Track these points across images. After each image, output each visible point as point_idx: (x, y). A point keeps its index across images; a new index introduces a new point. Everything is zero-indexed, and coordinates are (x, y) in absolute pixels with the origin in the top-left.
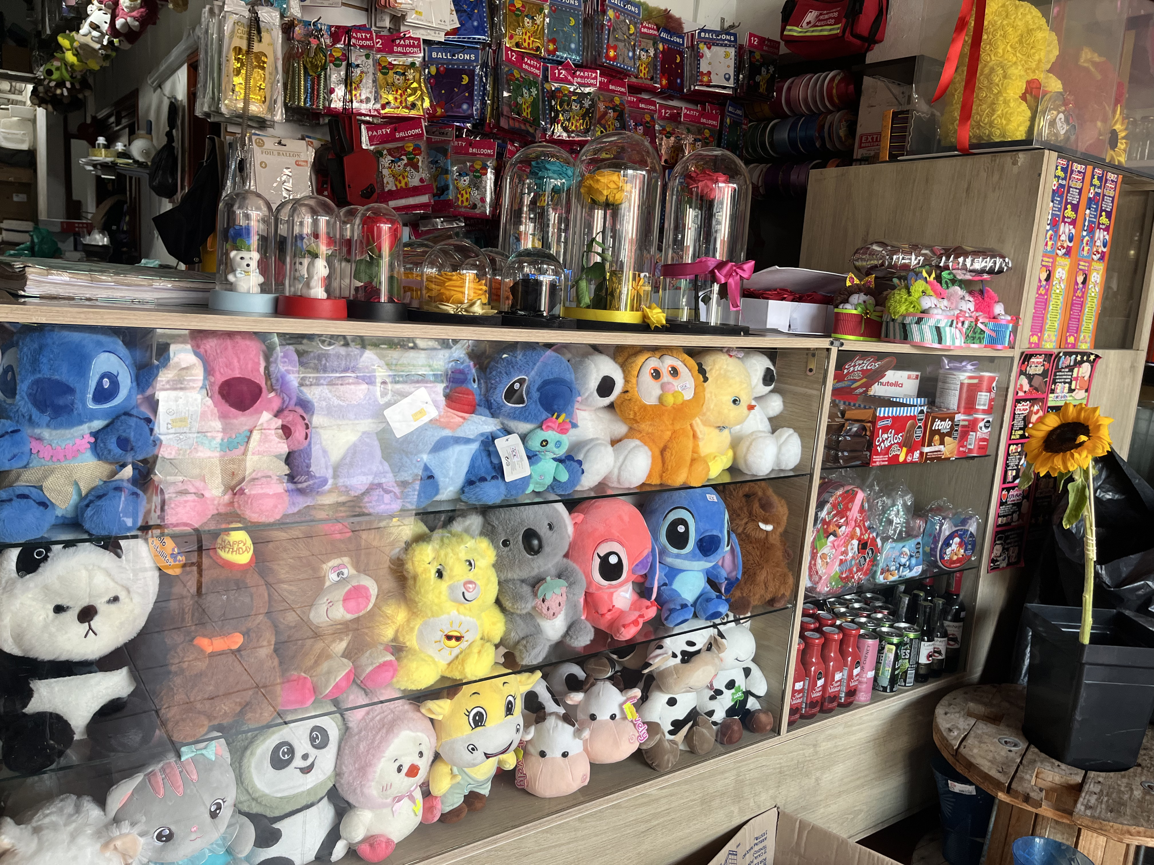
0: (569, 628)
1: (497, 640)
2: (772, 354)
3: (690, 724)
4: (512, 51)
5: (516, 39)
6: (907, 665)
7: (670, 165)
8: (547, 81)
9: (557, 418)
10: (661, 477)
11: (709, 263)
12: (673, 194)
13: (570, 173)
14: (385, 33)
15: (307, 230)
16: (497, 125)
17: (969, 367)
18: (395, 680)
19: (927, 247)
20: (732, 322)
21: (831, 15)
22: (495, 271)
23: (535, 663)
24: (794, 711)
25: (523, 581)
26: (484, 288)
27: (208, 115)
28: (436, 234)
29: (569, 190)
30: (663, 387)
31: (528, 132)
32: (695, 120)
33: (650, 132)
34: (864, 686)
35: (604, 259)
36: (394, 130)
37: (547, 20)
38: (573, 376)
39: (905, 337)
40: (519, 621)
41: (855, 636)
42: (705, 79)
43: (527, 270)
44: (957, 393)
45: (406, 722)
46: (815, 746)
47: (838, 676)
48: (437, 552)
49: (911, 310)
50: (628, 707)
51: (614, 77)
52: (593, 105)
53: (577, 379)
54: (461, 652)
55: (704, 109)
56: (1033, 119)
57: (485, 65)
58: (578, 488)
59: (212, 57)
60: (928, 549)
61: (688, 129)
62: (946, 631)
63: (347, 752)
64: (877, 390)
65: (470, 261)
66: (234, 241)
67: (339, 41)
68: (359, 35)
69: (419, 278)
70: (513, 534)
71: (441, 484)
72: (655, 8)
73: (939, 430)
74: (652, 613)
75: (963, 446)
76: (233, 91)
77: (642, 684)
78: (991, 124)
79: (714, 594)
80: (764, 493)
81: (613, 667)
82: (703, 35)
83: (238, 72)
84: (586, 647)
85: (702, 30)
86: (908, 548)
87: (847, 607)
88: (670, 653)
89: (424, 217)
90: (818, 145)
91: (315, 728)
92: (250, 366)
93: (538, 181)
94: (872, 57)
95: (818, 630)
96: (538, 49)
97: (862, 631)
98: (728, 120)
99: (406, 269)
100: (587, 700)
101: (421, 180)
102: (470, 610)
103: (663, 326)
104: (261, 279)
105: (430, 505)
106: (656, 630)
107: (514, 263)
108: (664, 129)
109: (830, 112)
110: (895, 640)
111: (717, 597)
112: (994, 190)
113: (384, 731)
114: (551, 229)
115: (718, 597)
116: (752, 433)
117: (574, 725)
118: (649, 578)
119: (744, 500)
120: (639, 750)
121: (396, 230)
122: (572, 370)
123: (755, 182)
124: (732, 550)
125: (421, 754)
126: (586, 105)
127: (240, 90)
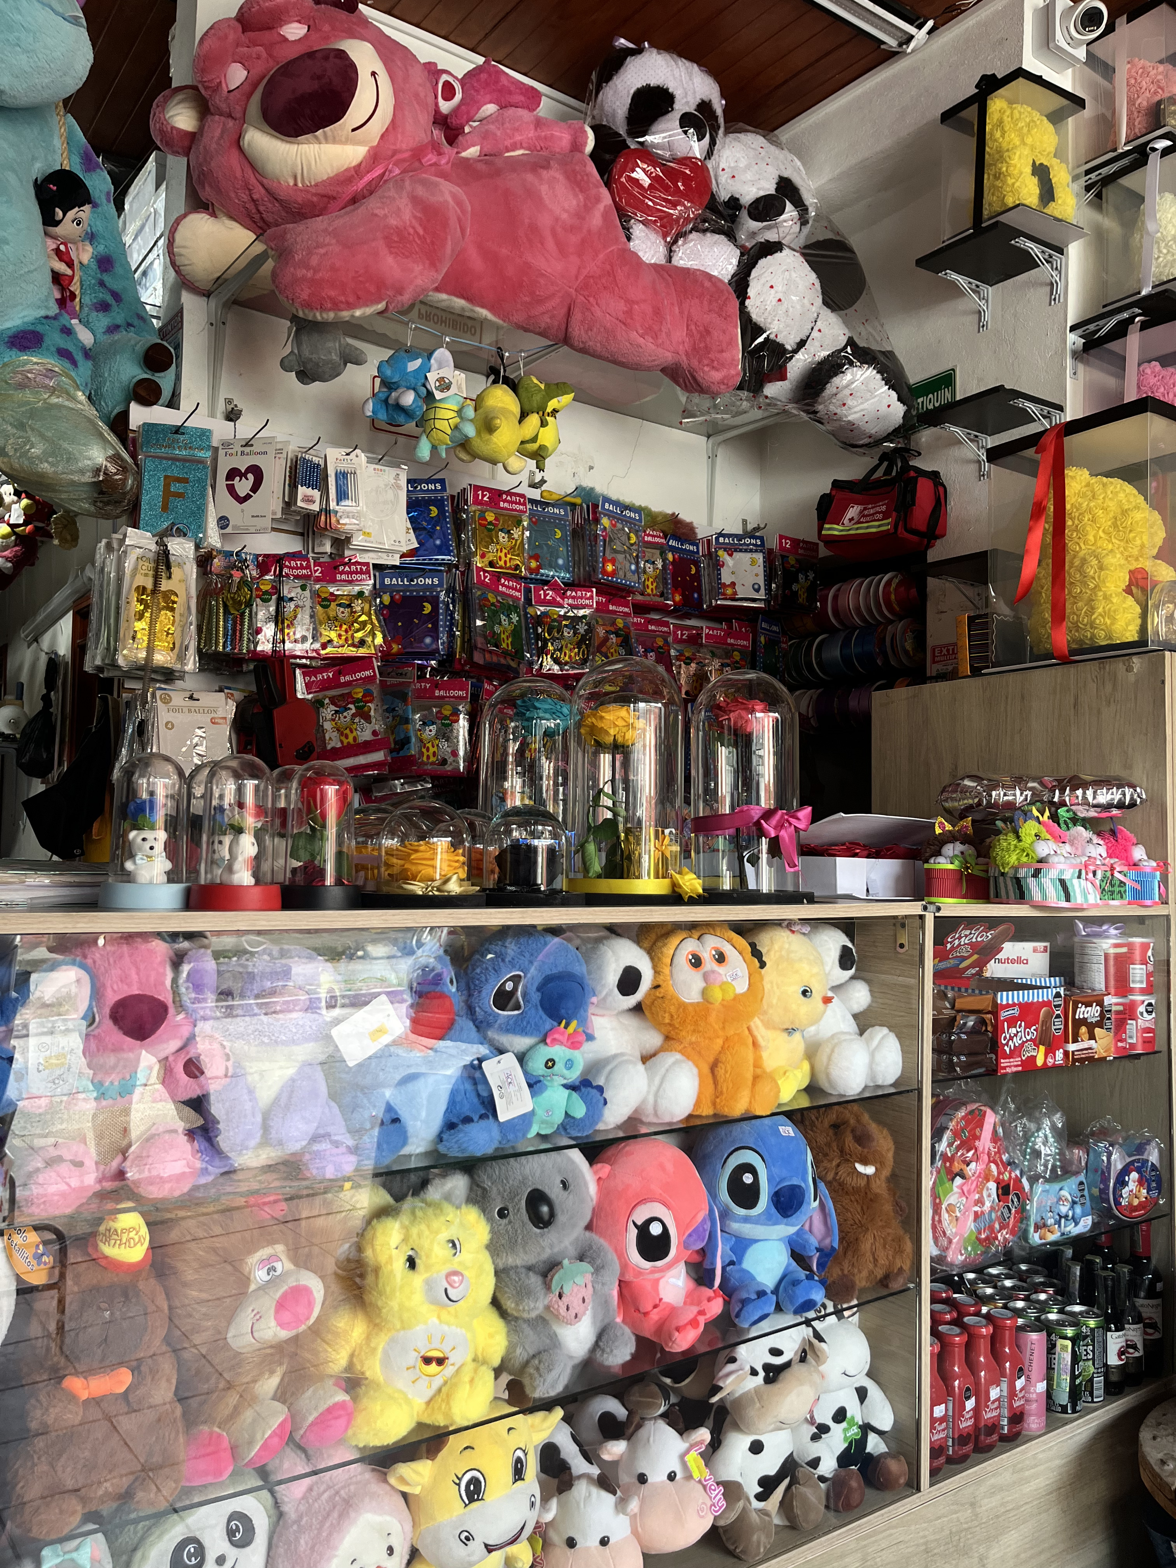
0: (600, 1337)
1: (496, 1362)
2: (847, 926)
3: (786, 1482)
4: (485, 571)
5: (490, 557)
6: (1092, 1370)
7: (691, 698)
8: (531, 605)
9: (566, 1027)
10: (714, 1104)
11: (753, 813)
12: (698, 730)
13: (565, 711)
14: (326, 559)
15: (229, 798)
16: (470, 660)
17: (1113, 931)
18: (350, 1432)
19: (1034, 780)
20: (790, 888)
21: (878, 509)
22: (474, 839)
23: (553, 1393)
24: (937, 1451)
25: (530, 1268)
26: (462, 859)
27: (100, 669)
28: (395, 800)
29: (565, 732)
30: (706, 977)
31: (509, 667)
32: (720, 641)
33: (664, 658)
34: (1034, 1406)
35: (615, 814)
36: (338, 674)
37: (527, 533)
38: (584, 969)
39: (1021, 896)
40: (527, 1330)
41: (1011, 1328)
42: (729, 591)
43: (515, 834)
44: (1102, 967)
45: (367, 1500)
46: (973, 1505)
47: (994, 1393)
48: (406, 1229)
49: (1024, 859)
50: (694, 1460)
51: (615, 595)
52: (590, 630)
53: (589, 972)
54: (445, 1383)
55: (730, 626)
56: (1144, 616)
57: (451, 590)
58: (601, 1126)
59: (108, 599)
60: (1096, 1191)
61: (712, 652)
62: (1140, 1314)
63: (281, 1551)
64: (994, 970)
65: (442, 826)
66: (135, 818)
67: (267, 572)
68: (293, 563)
69: (376, 853)
70: (512, 1199)
71: (411, 1131)
72: (660, 513)
73: (1085, 1019)
74: (716, 1307)
75: (1121, 1041)
76: (134, 638)
77: (710, 1422)
78: (1092, 625)
79: (802, 1274)
80: (858, 1121)
81: (667, 1398)
82: (721, 540)
83: (140, 616)
84: (625, 1365)
85: (720, 535)
86: (1068, 1189)
87: (995, 1287)
88: (748, 1368)
89: (379, 780)
90: (879, 662)
91: (236, 1516)
92: (152, 979)
93: (526, 724)
94: (934, 555)
95: (957, 1322)
96: (517, 567)
97: (1020, 1321)
98: (762, 639)
99: (357, 843)
100: (632, 1451)
101: (374, 733)
102: (456, 1316)
103: (699, 896)
104: (168, 865)
105: (395, 1161)
106: (725, 1334)
107: (499, 825)
108: (682, 654)
109: (891, 622)
110: (1070, 1332)
111: (808, 1277)
112: (1109, 703)
113: (335, 1514)
114: (545, 783)
115: (810, 1277)
116: (833, 1036)
117: (614, 1493)
118: (708, 1255)
119: (831, 1132)
120: (714, 1529)
121: (345, 792)
122: (583, 961)
123: (804, 711)
124: (822, 1206)
125: (391, 1550)
126: (582, 631)
127: (143, 638)
